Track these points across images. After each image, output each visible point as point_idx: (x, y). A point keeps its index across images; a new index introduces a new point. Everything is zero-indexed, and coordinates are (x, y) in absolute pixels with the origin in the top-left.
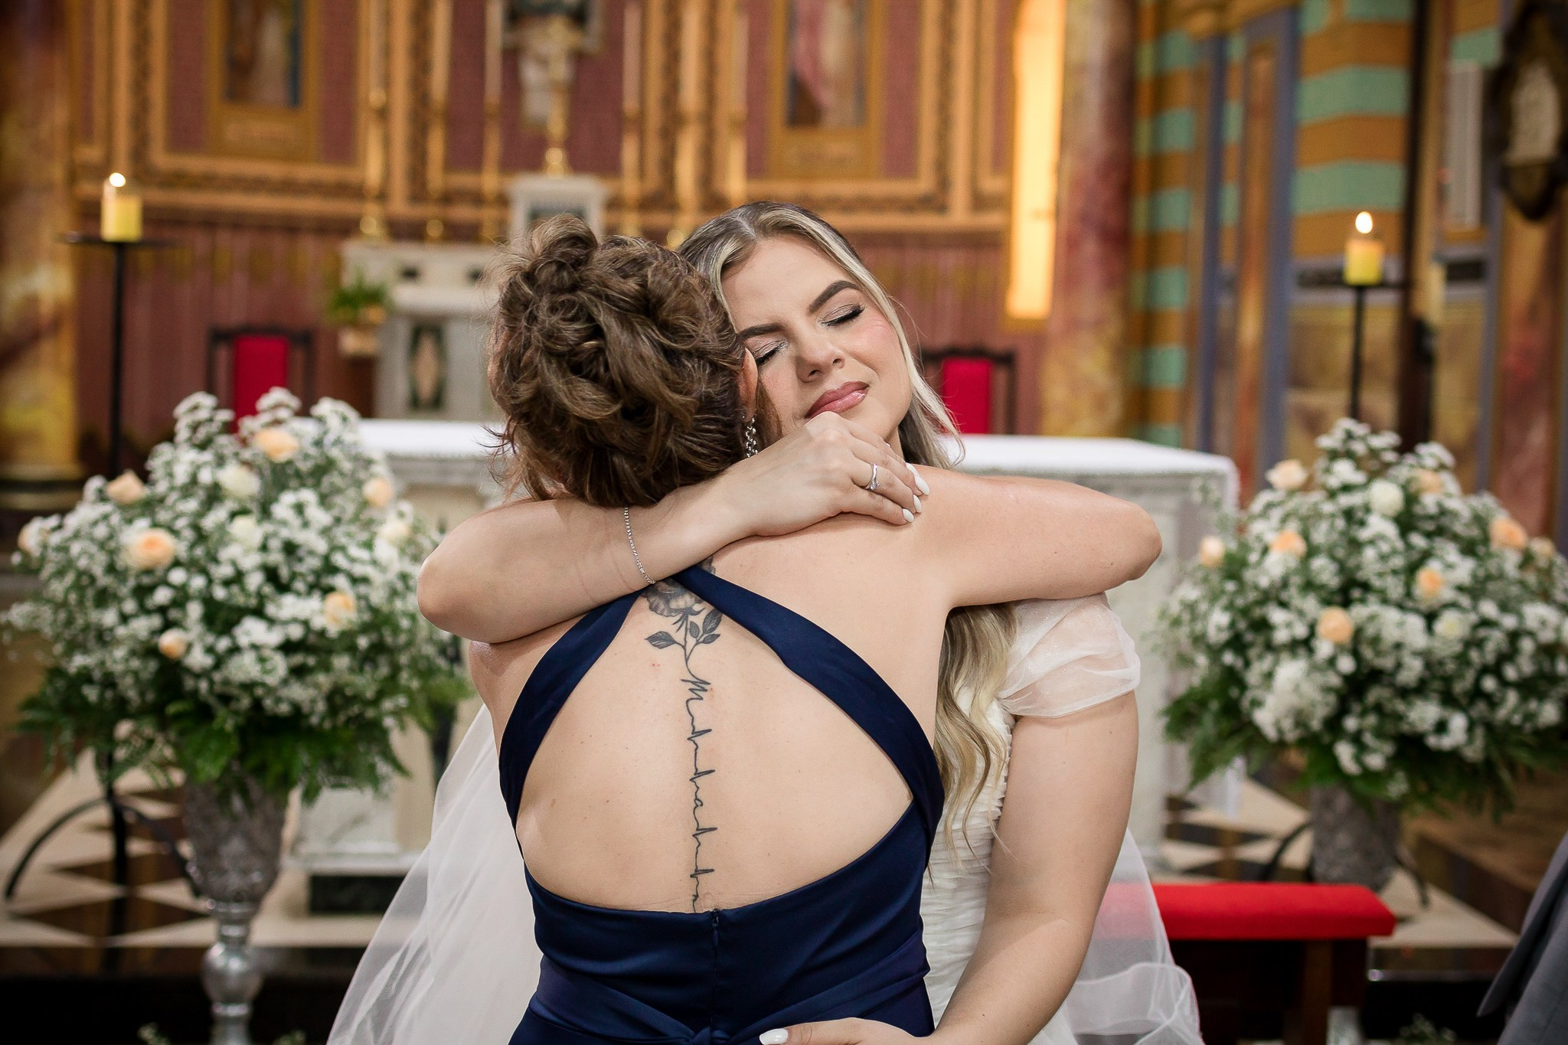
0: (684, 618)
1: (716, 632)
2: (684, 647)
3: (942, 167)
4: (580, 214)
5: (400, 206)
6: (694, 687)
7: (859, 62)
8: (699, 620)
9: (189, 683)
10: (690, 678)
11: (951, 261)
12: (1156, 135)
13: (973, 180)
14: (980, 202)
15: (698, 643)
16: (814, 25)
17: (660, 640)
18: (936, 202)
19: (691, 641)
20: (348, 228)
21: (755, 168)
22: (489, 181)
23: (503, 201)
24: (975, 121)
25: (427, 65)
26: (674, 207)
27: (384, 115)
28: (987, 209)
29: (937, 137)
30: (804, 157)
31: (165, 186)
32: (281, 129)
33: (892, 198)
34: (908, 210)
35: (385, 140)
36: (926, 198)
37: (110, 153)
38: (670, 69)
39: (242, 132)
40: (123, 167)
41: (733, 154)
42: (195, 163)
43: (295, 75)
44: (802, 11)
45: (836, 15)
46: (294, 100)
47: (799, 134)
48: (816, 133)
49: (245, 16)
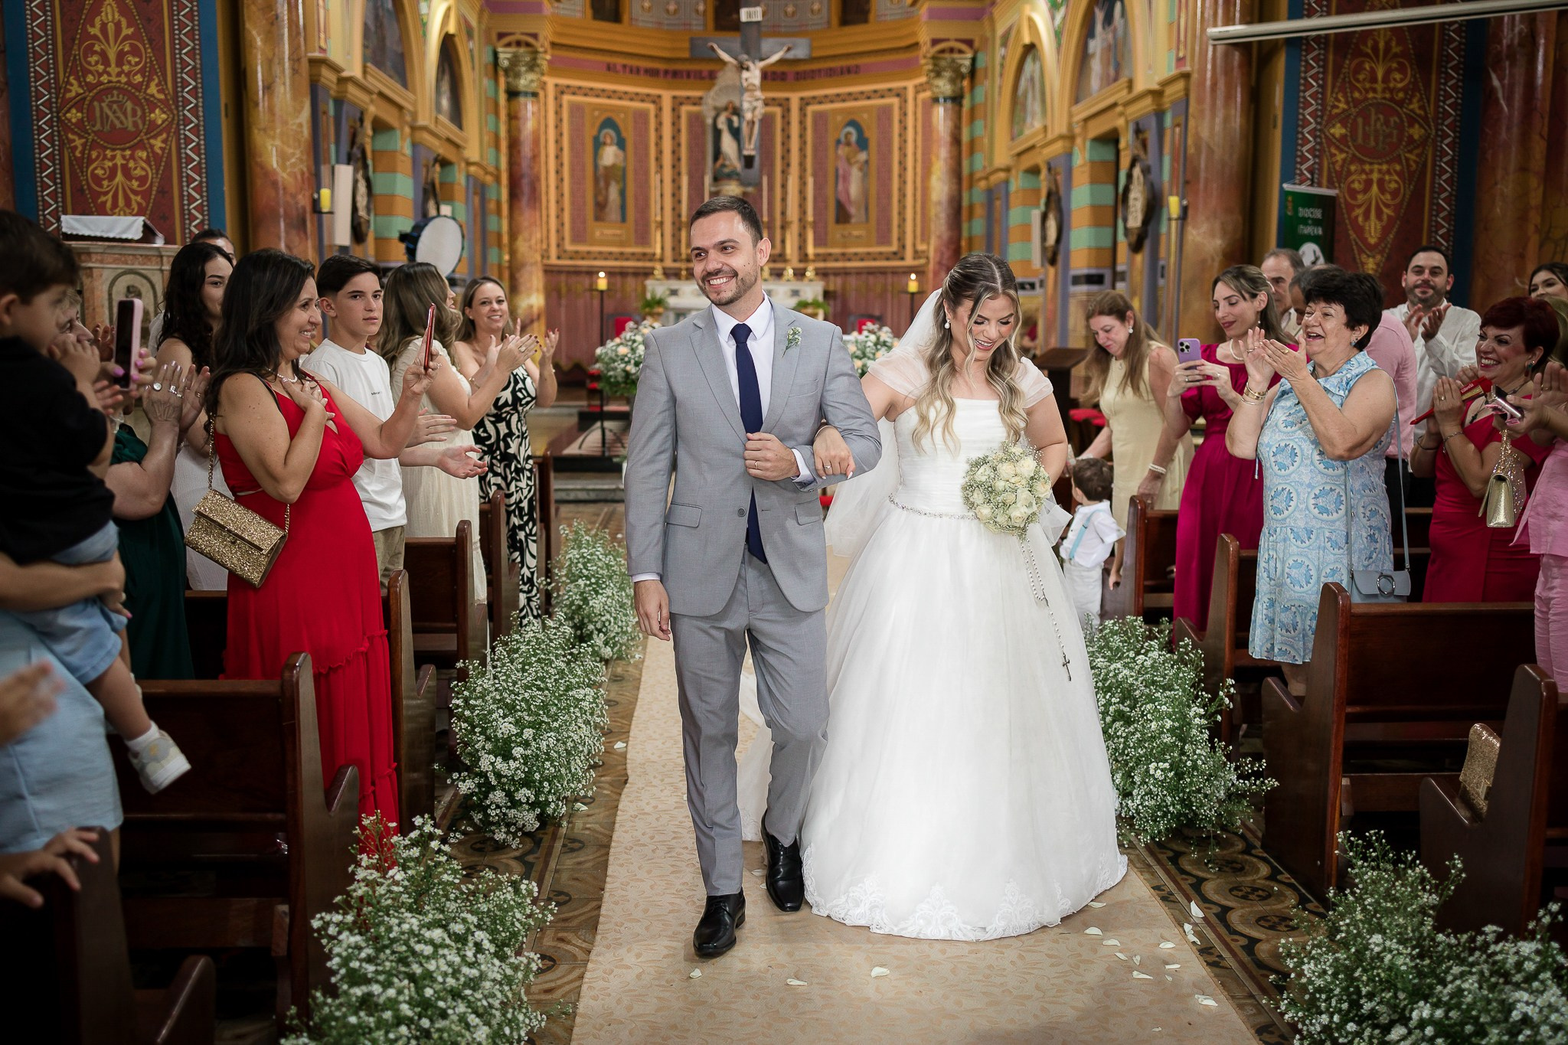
3: (901, 239)
5: (669, 263)
7: (865, 194)
12: (970, 228)
13: (914, 245)
14: (917, 254)
16: (846, 179)
18: (899, 255)
20: (648, 273)
21: (819, 242)
24: (914, 219)
25: (679, 202)
26: (785, 261)
27: (661, 224)
28: (919, 258)
29: (899, 226)
30: (843, 236)
31: (571, 258)
32: (618, 232)
33: (881, 253)
34: (888, 259)
35: (662, 235)
36: (895, 253)
37: (548, 245)
38: (784, 200)
39: (602, 234)
40: (553, 251)
41: (811, 237)
42: (583, 248)
43: (623, 207)
44: (841, 172)
45: (855, 174)
46: (624, 219)
47: (841, 226)
48: (848, 226)
49: (602, 184)
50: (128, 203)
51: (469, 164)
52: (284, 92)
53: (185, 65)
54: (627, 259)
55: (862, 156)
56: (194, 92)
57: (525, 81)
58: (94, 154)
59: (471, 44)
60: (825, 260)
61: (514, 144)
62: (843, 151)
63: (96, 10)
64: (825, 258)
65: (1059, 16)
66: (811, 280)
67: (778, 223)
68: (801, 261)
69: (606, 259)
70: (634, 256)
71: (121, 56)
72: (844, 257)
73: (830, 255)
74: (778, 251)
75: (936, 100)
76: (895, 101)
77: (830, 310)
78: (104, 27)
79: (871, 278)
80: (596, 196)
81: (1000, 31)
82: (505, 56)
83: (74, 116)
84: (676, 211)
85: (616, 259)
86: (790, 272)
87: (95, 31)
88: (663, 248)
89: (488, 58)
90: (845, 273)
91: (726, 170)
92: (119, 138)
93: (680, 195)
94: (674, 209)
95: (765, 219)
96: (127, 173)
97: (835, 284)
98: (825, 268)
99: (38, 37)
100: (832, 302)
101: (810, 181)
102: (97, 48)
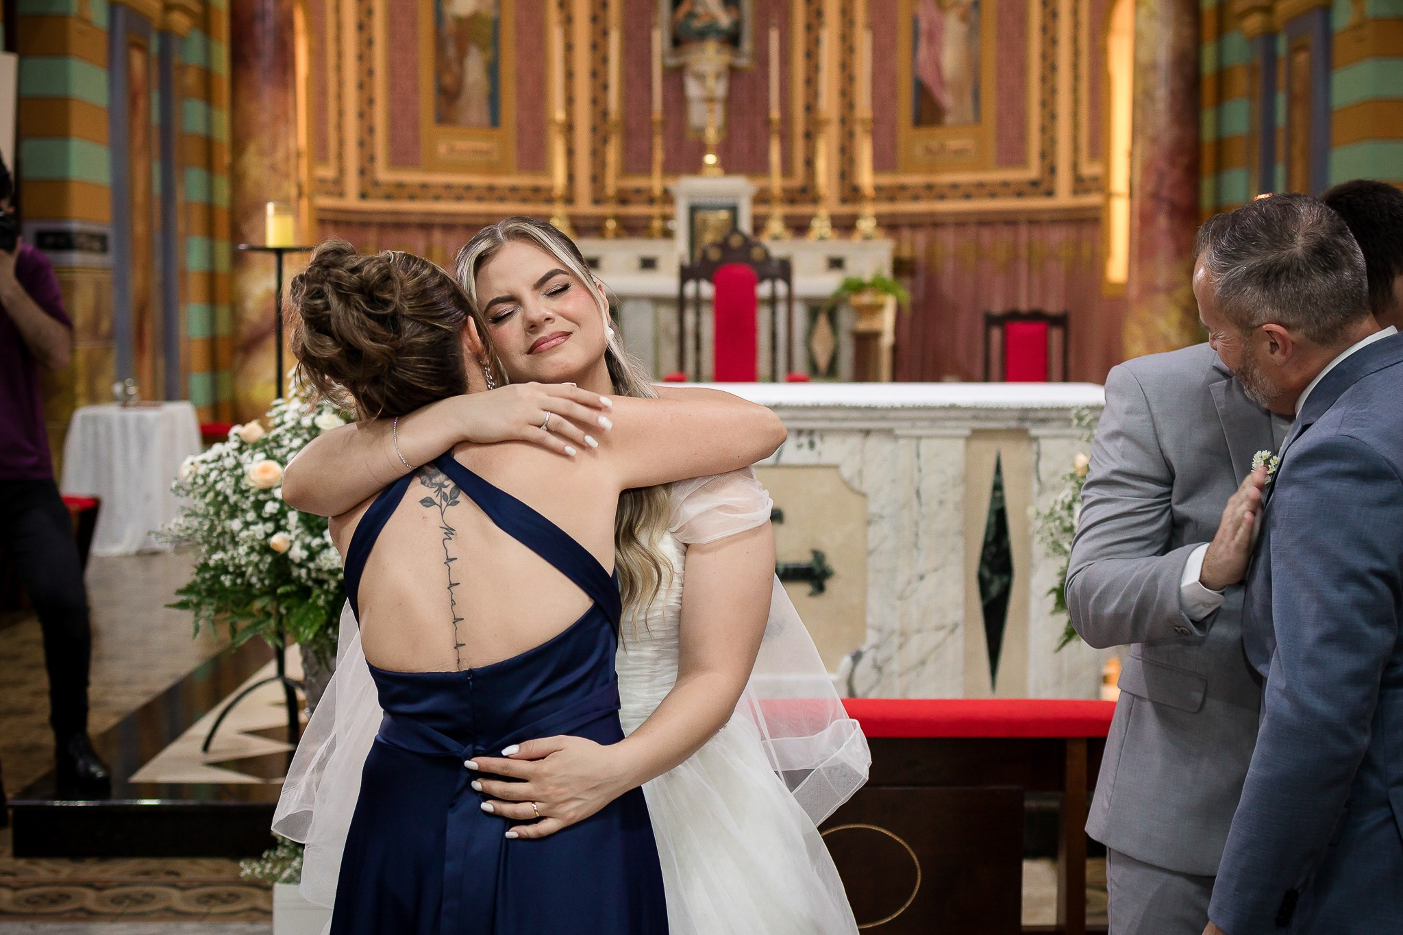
0: (440, 489)
1: (457, 499)
2: (440, 507)
3: (1048, 155)
4: (734, 210)
5: (584, 206)
6: (446, 531)
7: (974, 66)
8: (447, 491)
9: (295, 572)
10: (444, 526)
11: (1057, 237)
13: (1075, 166)
14: (1081, 184)
15: (448, 505)
16: (934, 37)
17: (427, 502)
18: (1042, 186)
19: (444, 504)
21: (882, 163)
22: (656, 183)
23: (668, 197)
24: (1075, 115)
25: (605, 87)
26: (816, 200)
27: (569, 128)
28: (1087, 191)
29: (1043, 129)
30: (929, 151)
31: (389, 197)
32: (483, 145)
33: (1006, 184)
34: (1020, 194)
35: (570, 153)
36: (1034, 184)
37: (341, 171)
38: (811, 81)
39: (452, 150)
40: (352, 183)
41: (865, 152)
42: (412, 177)
43: (494, 99)
44: (924, 25)
45: (953, 29)
46: (495, 120)
47: (924, 132)
48: (938, 131)
49: (451, 51)
54: (502, 199)
60: (892, 199)
64: (896, 194)
66: (868, 239)
67: (799, 127)
68: (844, 200)
69: (459, 198)
70: (514, 193)
72: (931, 191)
73: (903, 188)
74: (798, 180)
77: (905, 295)
79: (986, 234)
80: (439, 75)
84: (598, 102)
85: (480, 199)
86: (823, 223)
88: (571, 177)
90: (934, 223)
91: (697, 24)
93: (606, 73)
94: (594, 101)
95: (773, 115)
97: (915, 244)
98: (893, 215)
100: (907, 281)
101: (864, 41)
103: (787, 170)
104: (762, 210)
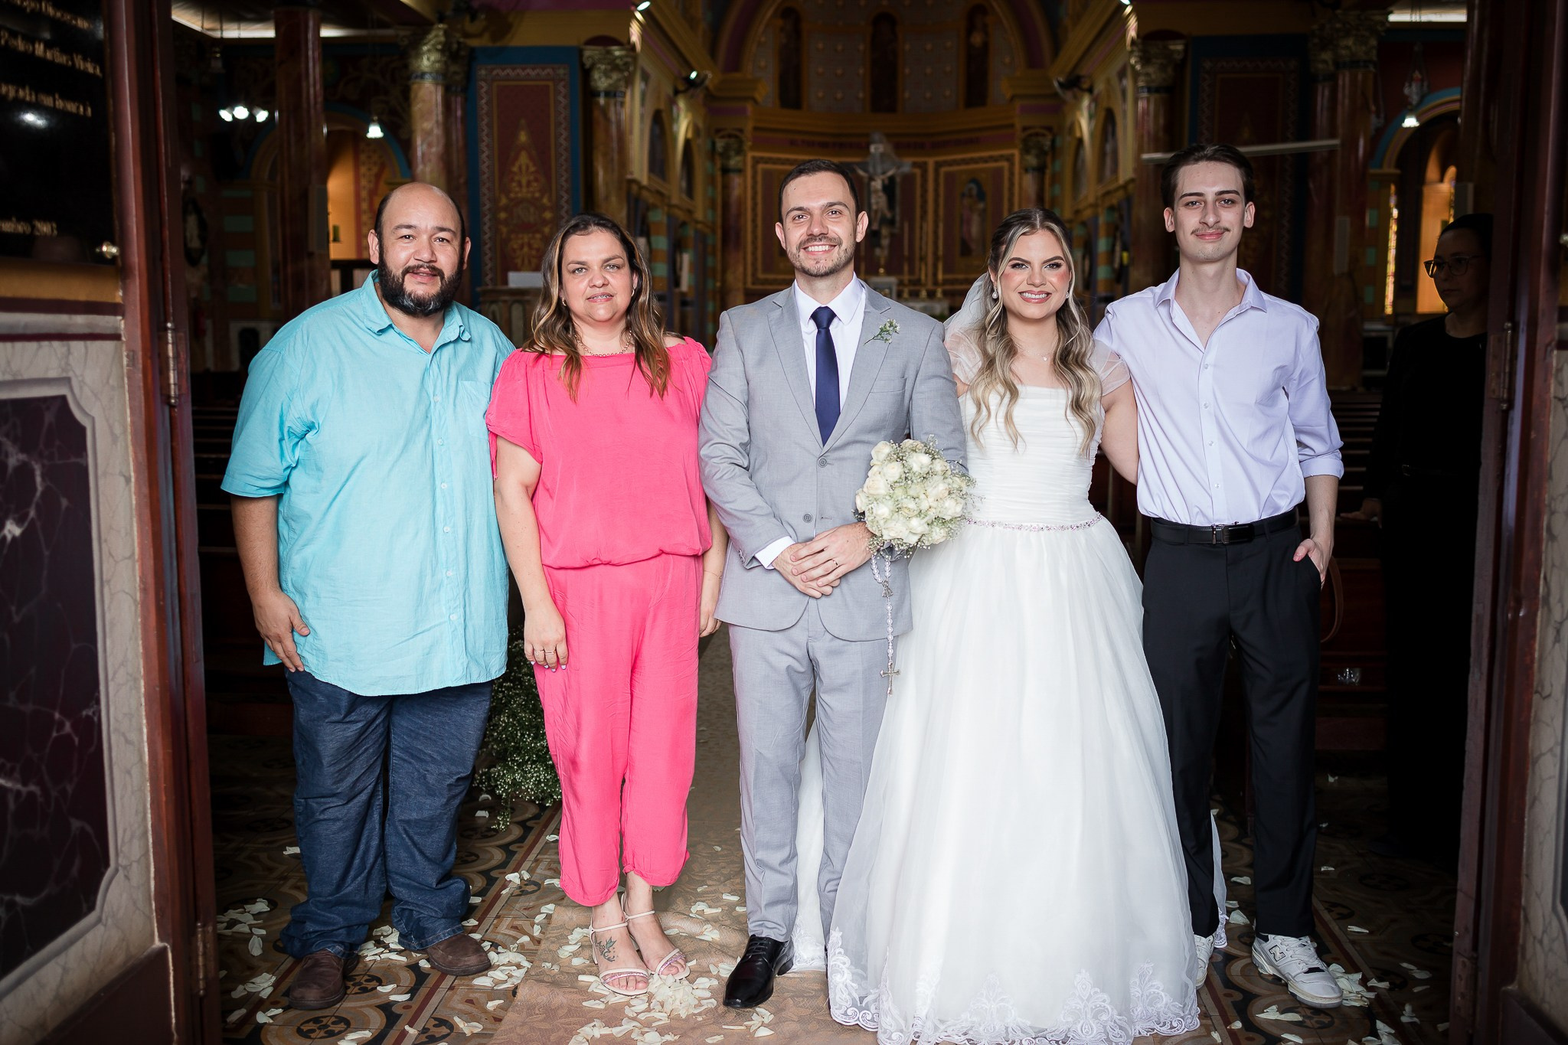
7: (983, 233)
16: (969, 222)
26: (920, 284)
31: (762, 284)
37: (746, 274)
38: (921, 238)
40: (749, 279)
41: (940, 266)
42: (771, 276)
44: (965, 217)
45: (976, 219)
47: (964, 258)
48: (970, 258)
50: (530, 262)
51: (697, 222)
52: (614, 199)
53: (562, 186)
55: (981, 206)
56: (567, 202)
57: (734, 162)
58: (513, 236)
59: (700, 141)
60: (951, 284)
61: (726, 205)
62: (966, 201)
63: (516, 158)
64: (953, 282)
65: (1093, 123)
66: (940, 300)
67: (916, 259)
71: (529, 184)
72: (967, 281)
73: (956, 279)
74: (915, 277)
75: (1026, 170)
76: (1005, 164)
78: (520, 168)
81: (1068, 123)
82: (720, 144)
83: (503, 215)
86: (924, 294)
87: (515, 169)
89: (709, 146)
92: (527, 227)
95: (906, 253)
96: (530, 246)
99: (484, 173)
101: (941, 226)
102: (517, 178)
103: (911, 271)
104: (901, 288)
